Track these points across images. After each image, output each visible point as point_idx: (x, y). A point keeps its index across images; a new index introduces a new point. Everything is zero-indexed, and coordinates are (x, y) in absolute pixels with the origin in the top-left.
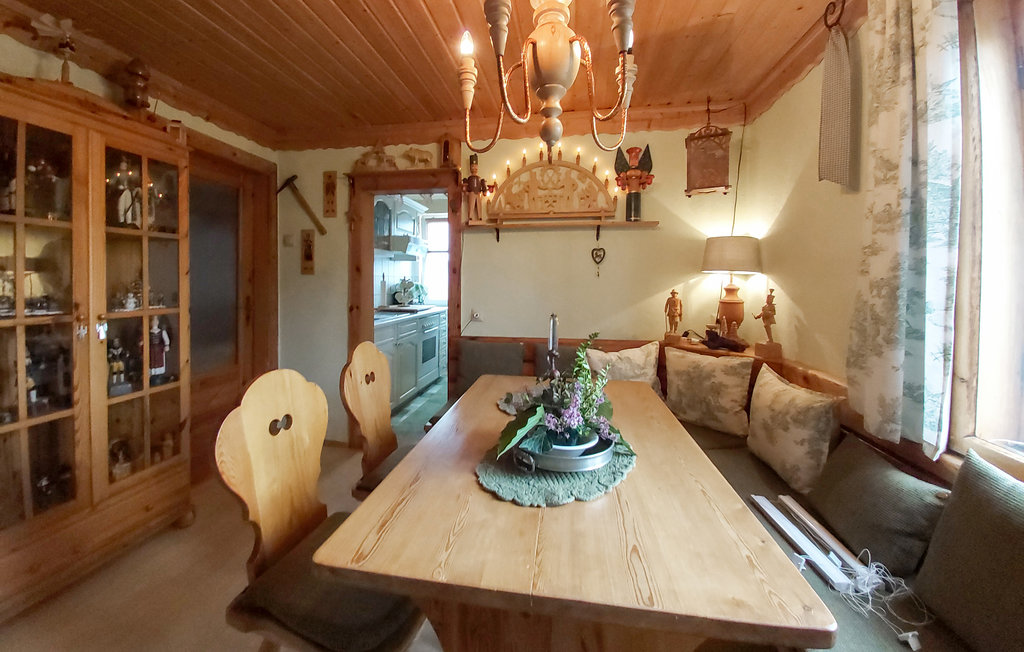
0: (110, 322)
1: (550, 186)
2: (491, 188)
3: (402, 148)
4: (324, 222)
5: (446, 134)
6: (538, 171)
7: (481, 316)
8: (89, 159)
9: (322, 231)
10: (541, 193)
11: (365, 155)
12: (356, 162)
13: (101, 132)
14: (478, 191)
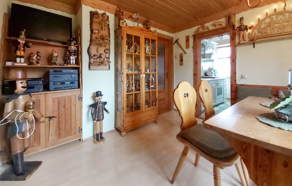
0: (146, 74)
1: (281, 22)
2: (250, 28)
3: (211, 23)
4: (186, 50)
5: (229, 13)
6: (274, 17)
7: (246, 77)
8: (142, 41)
9: (185, 53)
10: (276, 25)
11: (199, 28)
12: (196, 31)
13: (144, 35)
14: (244, 30)
